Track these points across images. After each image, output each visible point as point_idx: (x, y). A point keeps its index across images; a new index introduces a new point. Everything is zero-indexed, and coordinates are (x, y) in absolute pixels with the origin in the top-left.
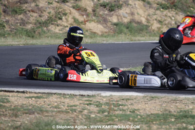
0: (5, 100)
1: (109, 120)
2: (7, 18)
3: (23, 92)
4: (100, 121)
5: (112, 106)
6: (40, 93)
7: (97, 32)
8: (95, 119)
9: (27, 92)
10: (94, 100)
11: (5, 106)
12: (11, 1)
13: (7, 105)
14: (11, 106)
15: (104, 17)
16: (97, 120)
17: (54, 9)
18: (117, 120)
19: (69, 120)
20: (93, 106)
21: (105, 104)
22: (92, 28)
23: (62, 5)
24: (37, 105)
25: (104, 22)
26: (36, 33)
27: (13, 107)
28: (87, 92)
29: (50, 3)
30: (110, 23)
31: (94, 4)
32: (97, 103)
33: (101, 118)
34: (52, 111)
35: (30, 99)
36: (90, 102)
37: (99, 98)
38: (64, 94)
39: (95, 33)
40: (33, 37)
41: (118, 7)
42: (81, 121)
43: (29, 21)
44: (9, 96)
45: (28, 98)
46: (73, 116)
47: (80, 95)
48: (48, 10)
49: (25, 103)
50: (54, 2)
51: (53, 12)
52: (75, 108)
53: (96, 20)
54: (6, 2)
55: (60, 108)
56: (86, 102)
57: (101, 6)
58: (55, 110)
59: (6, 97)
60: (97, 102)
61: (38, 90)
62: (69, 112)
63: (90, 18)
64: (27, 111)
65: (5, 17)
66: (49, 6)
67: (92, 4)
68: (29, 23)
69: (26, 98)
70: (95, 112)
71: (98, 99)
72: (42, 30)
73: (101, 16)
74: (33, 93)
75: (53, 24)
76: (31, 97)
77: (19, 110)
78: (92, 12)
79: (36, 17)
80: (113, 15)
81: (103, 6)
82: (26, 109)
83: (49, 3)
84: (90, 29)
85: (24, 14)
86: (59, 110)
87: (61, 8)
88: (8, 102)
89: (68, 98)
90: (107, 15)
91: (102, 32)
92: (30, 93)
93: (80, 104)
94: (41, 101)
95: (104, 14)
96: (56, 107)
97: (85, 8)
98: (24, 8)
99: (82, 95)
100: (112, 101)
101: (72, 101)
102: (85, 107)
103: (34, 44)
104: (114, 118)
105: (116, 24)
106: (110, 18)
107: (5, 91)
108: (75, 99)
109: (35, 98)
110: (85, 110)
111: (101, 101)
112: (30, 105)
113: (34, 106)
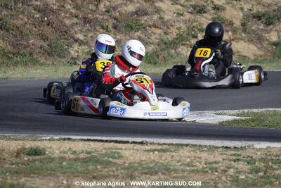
0: (116, 155)
1: (266, 184)
2: (118, 37)
3: (142, 143)
4: (252, 185)
5: (270, 164)
6: (165, 144)
7: (248, 55)
8: (245, 181)
9: (147, 143)
10: (244, 154)
11: (115, 164)
12: (124, 12)
13: (119, 161)
14: (125, 163)
15: (258, 34)
16: (248, 184)
17: (186, 23)
18: (278, 183)
19: (208, 183)
20: (242, 162)
21: (259, 160)
22: (241, 50)
23: (198, 17)
24: (160, 161)
25: (258, 41)
26: (160, 57)
27: (127, 165)
28: (233, 142)
29: (180, 14)
30: (267, 42)
31: (244, 15)
32: (249, 159)
33: (254, 180)
34: (183, 171)
35: (151, 153)
36: (238, 158)
37: (251, 151)
38: (200, 146)
39: (245, 57)
40: (155, 63)
41: (278, 19)
42: (225, 184)
43: (149, 40)
44: (121, 149)
45: (149, 151)
46: (213, 177)
47: (223, 147)
48: (178, 25)
49: (144, 159)
50: (185, 13)
51: (184, 27)
52: (217, 165)
53: (247, 39)
54: (118, 14)
55: (195, 166)
56: (232, 158)
57: (254, 17)
58: (188, 168)
59: (118, 151)
60: (249, 156)
61: (162, 141)
62: (207, 171)
63: (238, 36)
64: (147, 171)
65: (115, 35)
66: (179, 19)
67: (241, 15)
68: (150, 43)
69: (146, 151)
70: (245, 172)
71: (249, 153)
72: (169, 53)
73: (254, 32)
74: (155, 144)
75: (184, 45)
76: (153, 151)
77: (136, 169)
78: (240, 27)
79: (160, 35)
80: (271, 30)
81: (258, 17)
82: (146, 168)
83: (178, 14)
84: (238, 52)
85: (143, 30)
86: (193, 168)
87: (196, 22)
88: (120, 157)
89: (206, 151)
90: (262, 30)
91: (255, 55)
92: (151, 144)
93: (224, 160)
94: (167, 156)
95: (258, 29)
96: (188, 165)
97: (231, 21)
98: (143, 22)
99: (226, 147)
100: (270, 155)
101: (212, 156)
102: (230, 164)
103: (157, 74)
104: (273, 180)
105: (275, 44)
106: (266, 35)
107: (116, 142)
108: (216, 153)
109: (159, 151)
110: (231, 168)
111: (254, 156)
112: (151, 162)
113: (157, 163)
